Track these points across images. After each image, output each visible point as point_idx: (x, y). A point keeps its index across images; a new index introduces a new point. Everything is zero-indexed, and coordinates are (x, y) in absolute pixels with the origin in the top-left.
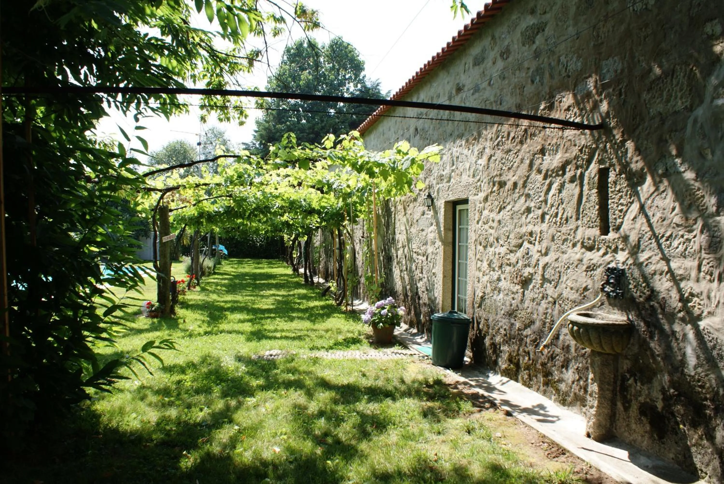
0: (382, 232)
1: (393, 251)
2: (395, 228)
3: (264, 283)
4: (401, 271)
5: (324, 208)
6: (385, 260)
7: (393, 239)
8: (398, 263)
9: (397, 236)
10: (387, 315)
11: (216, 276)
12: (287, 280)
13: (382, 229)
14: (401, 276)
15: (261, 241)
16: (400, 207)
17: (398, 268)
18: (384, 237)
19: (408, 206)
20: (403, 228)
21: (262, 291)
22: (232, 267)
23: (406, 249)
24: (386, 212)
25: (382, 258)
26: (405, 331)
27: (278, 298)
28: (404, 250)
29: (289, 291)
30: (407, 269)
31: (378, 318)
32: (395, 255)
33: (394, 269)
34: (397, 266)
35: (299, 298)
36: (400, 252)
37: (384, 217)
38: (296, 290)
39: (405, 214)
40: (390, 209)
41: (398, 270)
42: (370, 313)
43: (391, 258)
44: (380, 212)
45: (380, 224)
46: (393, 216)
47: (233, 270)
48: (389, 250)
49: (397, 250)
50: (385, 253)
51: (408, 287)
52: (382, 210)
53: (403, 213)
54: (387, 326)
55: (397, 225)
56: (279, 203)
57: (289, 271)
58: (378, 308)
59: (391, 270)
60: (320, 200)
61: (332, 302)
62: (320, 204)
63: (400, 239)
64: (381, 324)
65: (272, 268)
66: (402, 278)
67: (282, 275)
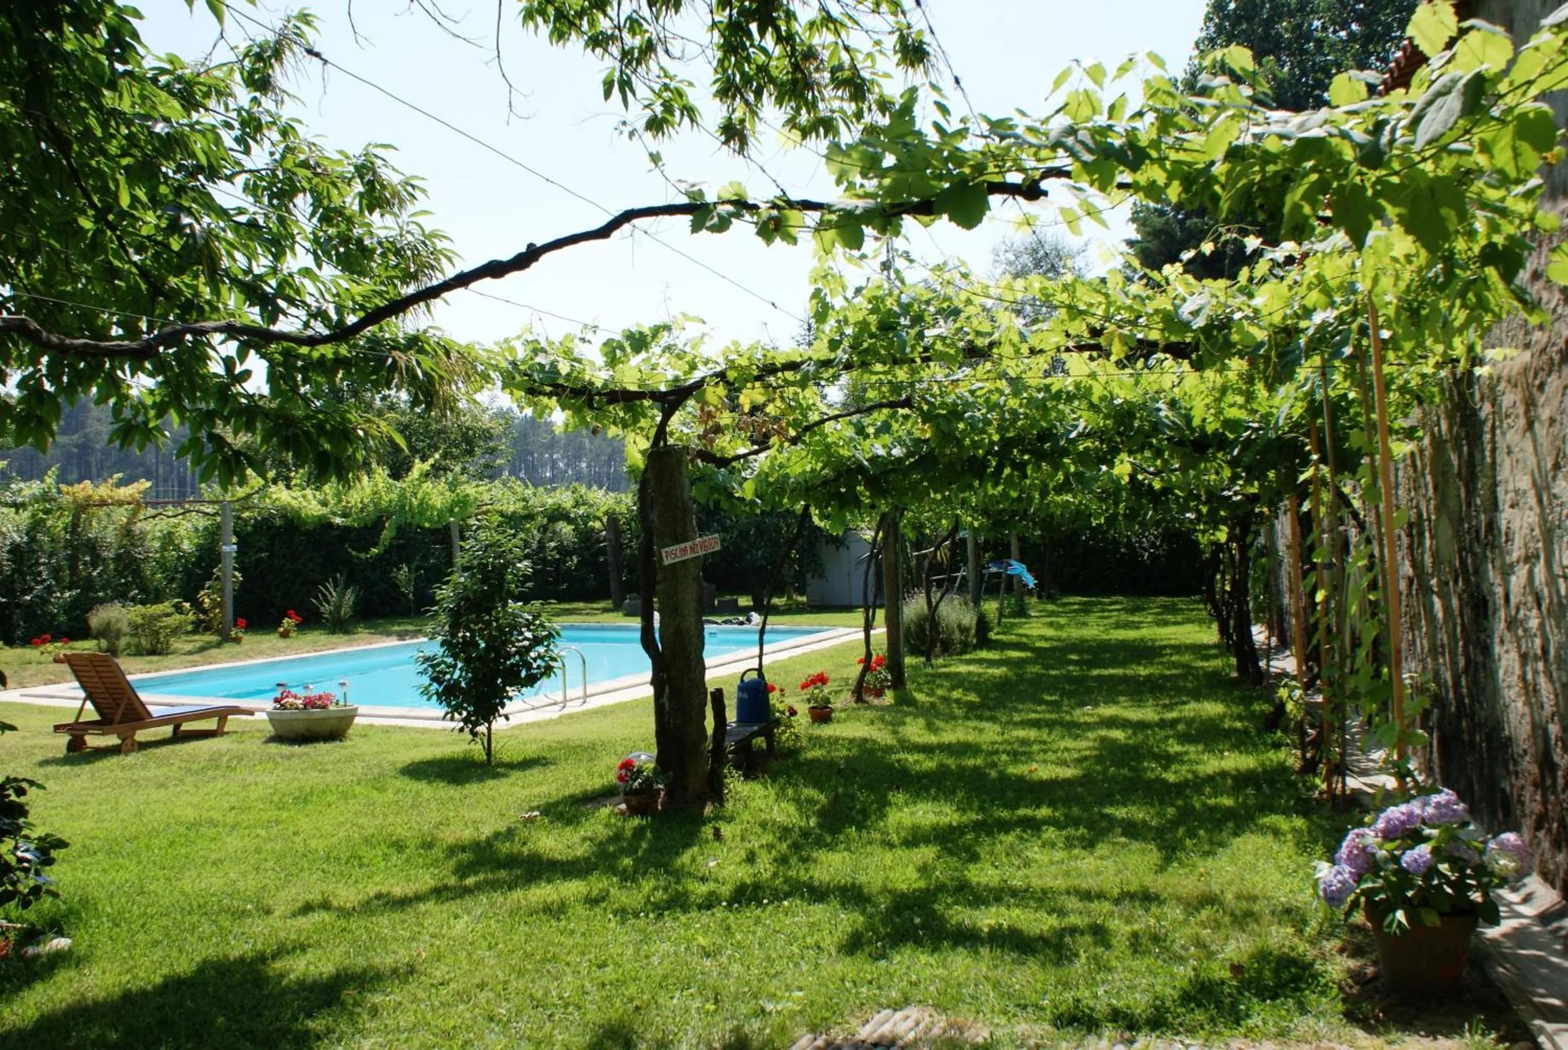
0: (1452, 504)
1: (1493, 576)
2: (1495, 485)
3: (1111, 677)
4: (1524, 658)
5: (1234, 425)
6: (1467, 612)
7: (1492, 526)
8: (1512, 624)
9: (1506, 516)
10: (1431, 872)
11: (984, 654)
12: (1187, 666)
13: (1452, 492)
14: (1523, 678)
15: (1153, 545)
16: (1510, 398)
17: (1512, 647)
18: (1461, 520)
19: (1541, 387)
20: (1524, 483)
21: (1083, 704)
22: (1051, 625)
23: (1540, 571)
24: (1463, 425)
25: (1455, 603)
26: (1545, 918)
27: (1118, 734)
28: (1531, 574)
29: (1170, 707)
30: (1545, 650)
31: (1389, 885)
32: (1499, 590)
33: (1497, 649)
34: (1508, 636)
35: (1185, 738)
36: (1517, 581)
37: (1458, 448)
38: (1193, 705)
39: (1530, 425)
40: (1475, 413)
41: (1514, 655)
42: (1350, 859)
43: (1485, 602)
44: (1444, 426)
45: (1444, 474)
46: (1487, 437)
47: (1050, 632)
48: (1477, 571)
49: (1507, 572)
50: (1467, 581)
51: (1554, 729)
52: (1450, 417)
53: (1522, 422)
54: (1432, 919)
55: (1504, 473)
56: (1084, 420)
57: (1210, 635)
58: (1388, 835)
59: (1487, 650)
60: (1218, 400)
61: (1291, 758)
62: (1220, 412)
63: (1515, 526)
64: (1400, 915)
65: (1166, 623)
66: (1530, 691)
67: (1178, 649)
